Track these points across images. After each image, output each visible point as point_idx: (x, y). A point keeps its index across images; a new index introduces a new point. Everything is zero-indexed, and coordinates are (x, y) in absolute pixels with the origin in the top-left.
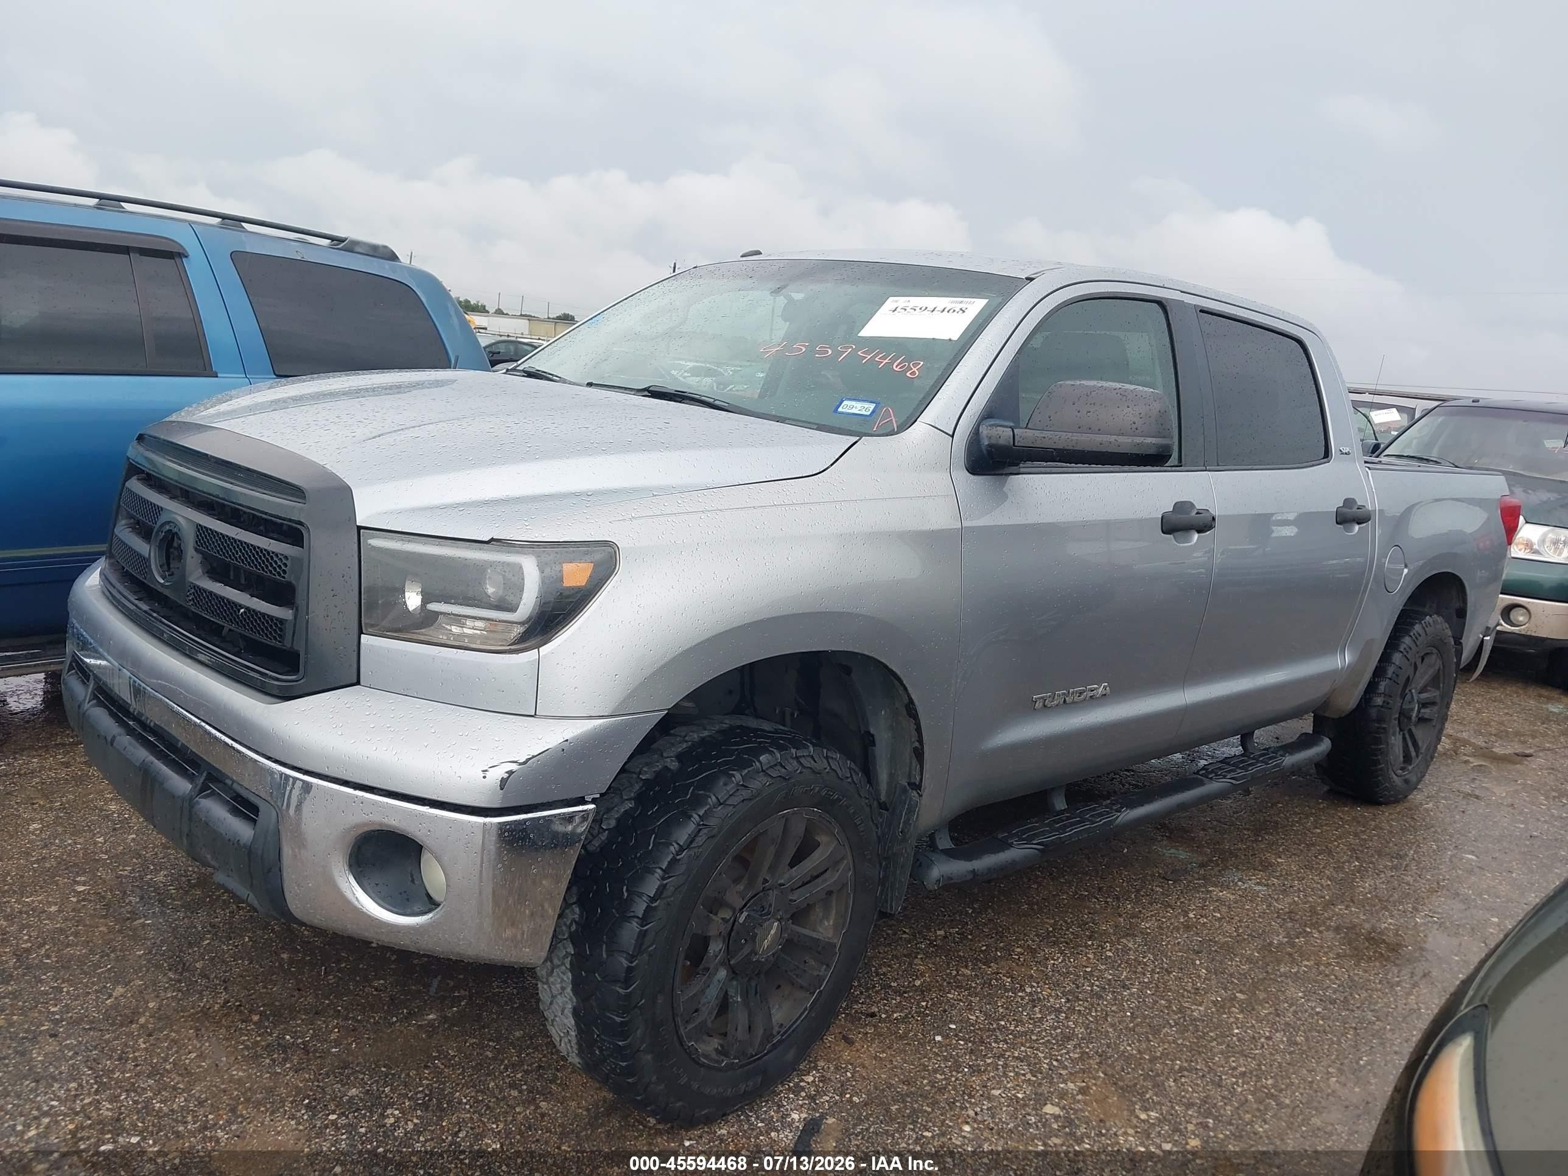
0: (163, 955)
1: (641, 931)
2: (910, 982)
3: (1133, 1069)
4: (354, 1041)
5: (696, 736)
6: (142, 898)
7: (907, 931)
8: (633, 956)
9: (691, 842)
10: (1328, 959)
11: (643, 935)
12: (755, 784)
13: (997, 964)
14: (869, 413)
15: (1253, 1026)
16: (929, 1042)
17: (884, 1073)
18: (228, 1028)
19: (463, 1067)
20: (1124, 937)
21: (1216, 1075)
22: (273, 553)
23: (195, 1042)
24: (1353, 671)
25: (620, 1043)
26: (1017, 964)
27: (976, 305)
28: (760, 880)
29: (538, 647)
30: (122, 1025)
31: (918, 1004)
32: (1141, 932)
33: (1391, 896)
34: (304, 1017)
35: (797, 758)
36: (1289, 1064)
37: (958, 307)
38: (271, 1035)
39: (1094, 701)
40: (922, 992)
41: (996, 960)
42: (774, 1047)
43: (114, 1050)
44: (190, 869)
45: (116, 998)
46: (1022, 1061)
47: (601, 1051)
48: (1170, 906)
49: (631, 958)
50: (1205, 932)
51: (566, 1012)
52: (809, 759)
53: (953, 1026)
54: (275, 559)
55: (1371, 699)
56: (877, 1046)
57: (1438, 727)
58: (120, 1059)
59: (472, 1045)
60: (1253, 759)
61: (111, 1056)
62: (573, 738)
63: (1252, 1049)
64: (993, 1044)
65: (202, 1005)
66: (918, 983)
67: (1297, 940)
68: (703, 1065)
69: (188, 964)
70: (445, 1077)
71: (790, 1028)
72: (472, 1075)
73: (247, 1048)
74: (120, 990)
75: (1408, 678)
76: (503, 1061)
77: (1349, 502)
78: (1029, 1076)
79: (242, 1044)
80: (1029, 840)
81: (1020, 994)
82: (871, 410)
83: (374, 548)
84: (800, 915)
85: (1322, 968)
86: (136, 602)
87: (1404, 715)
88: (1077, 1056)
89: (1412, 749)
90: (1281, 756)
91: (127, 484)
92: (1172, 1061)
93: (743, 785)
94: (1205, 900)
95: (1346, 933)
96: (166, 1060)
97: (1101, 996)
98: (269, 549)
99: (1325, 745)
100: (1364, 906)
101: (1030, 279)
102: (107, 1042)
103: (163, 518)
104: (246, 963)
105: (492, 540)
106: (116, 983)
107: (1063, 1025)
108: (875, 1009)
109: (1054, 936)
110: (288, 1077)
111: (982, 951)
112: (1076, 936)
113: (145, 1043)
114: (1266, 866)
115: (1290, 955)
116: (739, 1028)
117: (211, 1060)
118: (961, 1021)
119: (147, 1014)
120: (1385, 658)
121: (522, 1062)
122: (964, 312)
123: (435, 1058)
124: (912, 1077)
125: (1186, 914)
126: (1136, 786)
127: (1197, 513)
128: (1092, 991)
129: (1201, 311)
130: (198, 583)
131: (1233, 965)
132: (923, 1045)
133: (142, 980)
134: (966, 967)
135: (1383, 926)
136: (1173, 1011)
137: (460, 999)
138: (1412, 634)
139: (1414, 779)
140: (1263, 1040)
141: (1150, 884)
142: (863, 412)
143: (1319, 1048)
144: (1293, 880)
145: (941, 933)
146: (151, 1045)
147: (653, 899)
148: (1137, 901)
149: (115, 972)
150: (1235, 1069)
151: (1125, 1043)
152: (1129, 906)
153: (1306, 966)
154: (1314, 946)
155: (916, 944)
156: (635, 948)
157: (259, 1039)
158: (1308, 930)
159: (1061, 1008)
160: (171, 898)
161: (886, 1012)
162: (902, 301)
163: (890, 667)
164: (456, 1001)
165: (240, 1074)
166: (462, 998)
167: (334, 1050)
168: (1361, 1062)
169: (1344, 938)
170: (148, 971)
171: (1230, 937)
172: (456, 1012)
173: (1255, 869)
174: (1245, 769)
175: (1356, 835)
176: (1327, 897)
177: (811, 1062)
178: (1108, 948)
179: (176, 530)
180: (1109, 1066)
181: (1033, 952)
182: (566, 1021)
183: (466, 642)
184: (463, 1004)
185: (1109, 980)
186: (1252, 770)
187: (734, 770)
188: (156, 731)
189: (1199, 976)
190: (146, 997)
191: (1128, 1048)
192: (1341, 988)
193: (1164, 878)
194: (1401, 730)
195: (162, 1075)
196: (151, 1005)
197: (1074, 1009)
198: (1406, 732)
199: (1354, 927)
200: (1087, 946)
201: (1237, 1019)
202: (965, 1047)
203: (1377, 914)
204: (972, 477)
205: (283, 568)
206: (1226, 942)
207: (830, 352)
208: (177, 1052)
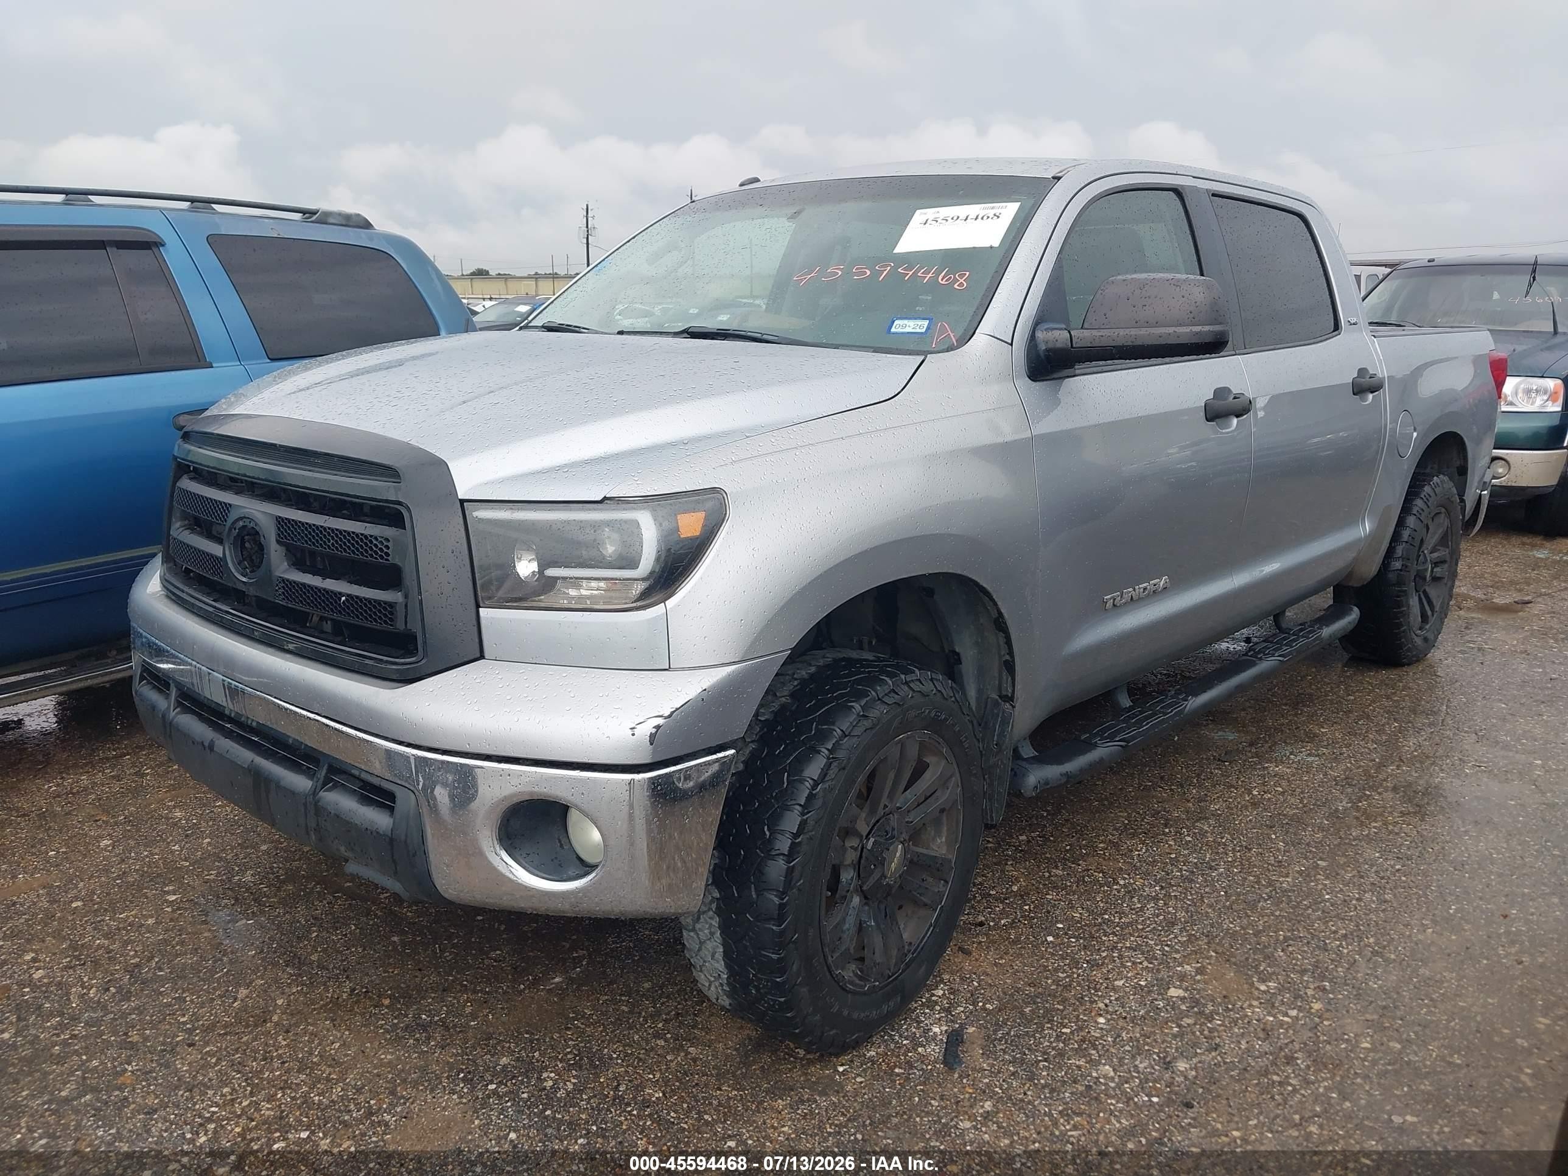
0: (275, 952)
1: (788, 868)
2: (1007, 889)
3: (1240, 944)
4: (490, 1012)
5: (804, 673)
6: (237, 899)
7: (990, 840)
8: (783, 893)
9: (826, 775)
10: (1394, 818)
11: (790, 871)
12: (874, 714)
13: (1085, 861)
14: (924, 330)
15: (1341, 890)
16: (1043, 943)
17: (1008, 978)
18: (363, 1014)
19: (603, 1024)
20: (1197, 821)
21: (1319, 939)
22: (371, 536)
23: (334, 1032)
24: (1373, 537)
25: (778, 980)
26: (1104, 859)
27: (1010, 210)
28: (882, 806)
29: (664, 601)
30: (256, 1026)
31: (1021, 908)
32: (1213, 815)
33: (1437, 751)
34: (433, 995)
35: (907, 683)
36: (1385, 921)
37: (991, 213)
38: (406, 1016)
39: (1155, 594)
40: (1022, 896)
41: (1083, 857)
42: (908, 965)
43: (256, 1051)
44: (275, 865)
45: (242, 1000)
46: (1136, 951)
47: (757, 989)
48: (1233, 786)
49: (781, 895)
50: (1272, 807)
51: (717, 955)
52: (918, 683)
53: (1060, 926)
54: (375, 542)
55: (1389, 563)
56: (995, 953)
57: (1449, 584)
58: (265, 1059)
59: (605, 1001)
60: (1294, 634)
61: (255, 1057)
62: (710, 687)
63: (1346, 912)
64: (1103, 938)
65: (330, 995)
66: (1015, 888)
67: (1360, 804)
68: (848, 992)
69: (303, 958)
70: (588, 1036)
71: (918, 946)
72: (615, 1031)
73: (387, 1031)
74: (243, 992)
75: (1422, 540)
76: (640, 1013)
77: (1362, 372)
78: (1145, 964)
79: (381, 1028)
80: (1111, 738)
81: (1115, 887)
82: (925, 326)
83: (481, 520)
84: (915, 835)
85: (1391, 827)
86: (213, 603)
87: (1420, 576)
88: (1185, 939)
89: (1427, 607)
90: (1318, 628)
91: (178, 484)
92: (1275, 932)
93: (863, 716)
94: (1264, 776)
95: (1403, 791)
96: (311, 1054)
97: (1192, 880)
98: (366, 532)
99: (1354, 614)
100: (1414, 764)
101: (1059, 178)
102: (247, 1044)
103: (233, 516)
104: (360, 950)
105: (605, 498)
106: (238, 985)
107: (1164, 912)
108: (981, 918)
109: (1132, 828)
110: (436, 1055)
111: (1067, 851)
112: (1153, 826)
113: (285, 1040)
114: (1312, 737)
115: (1357, 818)
116: (877, 951)
117: (356, 1048)
118: (1066, 919)
119: (278, 1011)
120: (1401, 523)
121: (658, 1013)
122: (998, 217)
123: (574, 1019)
124: (1035, 979)
125: (1250, 793)
126: (1168, 675)
127: (1235, 398)
128: (1182, 876)
129: (1213, 195)
130: (287, 576)
131: (1306, 835)
132: (1037, 947)
133: (263, 979)
134: (1057, 867)
135: (1437, 780)
136: (1263, 885)
137: (580, 959)
138: (1422, 496)
139: (1431, 636)
140: (1354, 902)
141: (1208, 768)
142: (918, 330)
143: (1409, 903)
144: (1340, 747)
145: (1024, 838)
146: (292, 1040)
147: (796, 836)
148: (1200, 786)
149: (233, 975)
150: (1335, 932)
151: (1227, 921)
152: (1194, 791)
153: (1375, 827)
154: (1378, 808)
155: (1003, 852)
156: (784, 884)
157: (396, 1021)
158: (1368, 793)
159: (1157, 895)
160: (265, 896)
161: (993, 920)
162: (930, 213)
163: (981, 583)
164: (577, 961)
165: (389, 1057)
166: (584, 957)
167: (472, 1023)
168: (1451, 911)
169: (1404, 797)
170: (265, 969)
171: (1297, 809)
172: (581, 972)
173: (1302, 742)
174: (1289, 645)
175: (1388, 697)
176: (1377, 760)
177: (936, 976)
178: (1186, 833)
179: (252, 525)
180: (1218, 944)
181: (1116, 846)
182: (716, 965)
183: (588, 604)
184: (584, 963)
185: (1196, 864)
186: (1296, 645)
187: (853, 702)
188: (260, 730)
189: (1279, 850)
190: (272, 995)
191: (1231, 926)
192: (1413, 844)
193: (1219, 760)
194: (1417, 591)
195: (312, 1069)
196: (279, 1002)
197: (1170, 895)
198: (1421, 593)
199: (1410, 785)
200: (1164, 834)
201: (1325, 885)
202: (1078, 943)
203: (1428, 769)
204: (1034, 384)
205: (385, 550)
206: (1295, 814)
207: (868, 273)
208: (319, 1044)
